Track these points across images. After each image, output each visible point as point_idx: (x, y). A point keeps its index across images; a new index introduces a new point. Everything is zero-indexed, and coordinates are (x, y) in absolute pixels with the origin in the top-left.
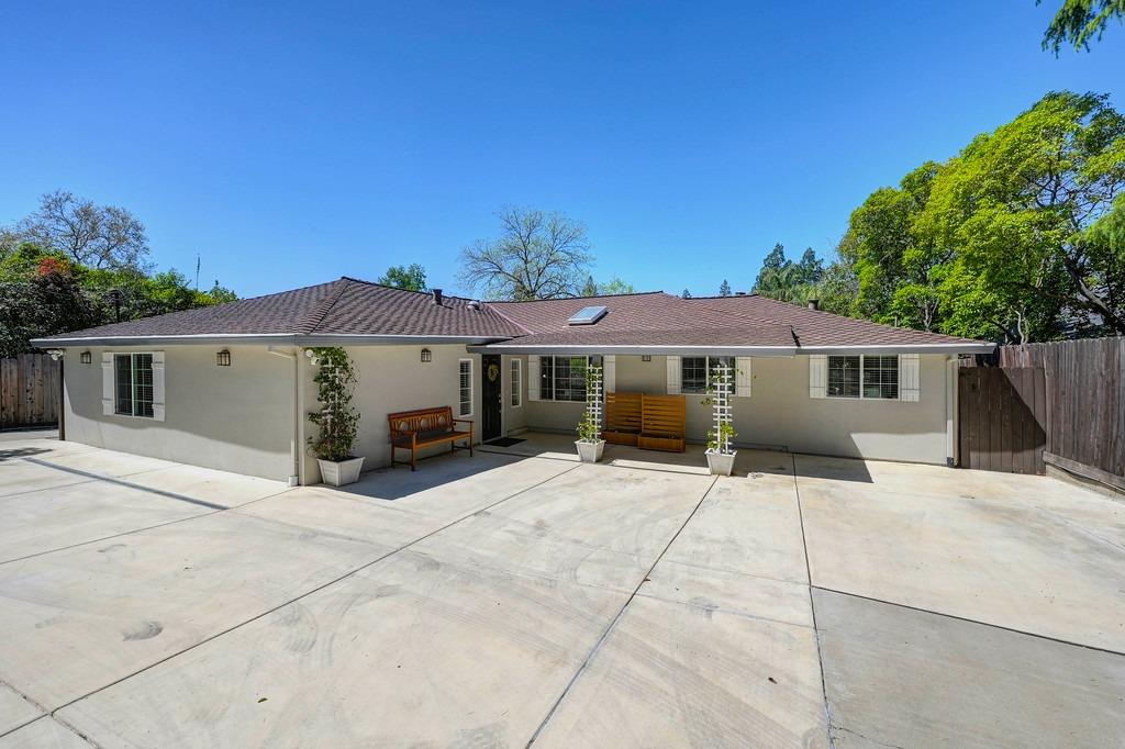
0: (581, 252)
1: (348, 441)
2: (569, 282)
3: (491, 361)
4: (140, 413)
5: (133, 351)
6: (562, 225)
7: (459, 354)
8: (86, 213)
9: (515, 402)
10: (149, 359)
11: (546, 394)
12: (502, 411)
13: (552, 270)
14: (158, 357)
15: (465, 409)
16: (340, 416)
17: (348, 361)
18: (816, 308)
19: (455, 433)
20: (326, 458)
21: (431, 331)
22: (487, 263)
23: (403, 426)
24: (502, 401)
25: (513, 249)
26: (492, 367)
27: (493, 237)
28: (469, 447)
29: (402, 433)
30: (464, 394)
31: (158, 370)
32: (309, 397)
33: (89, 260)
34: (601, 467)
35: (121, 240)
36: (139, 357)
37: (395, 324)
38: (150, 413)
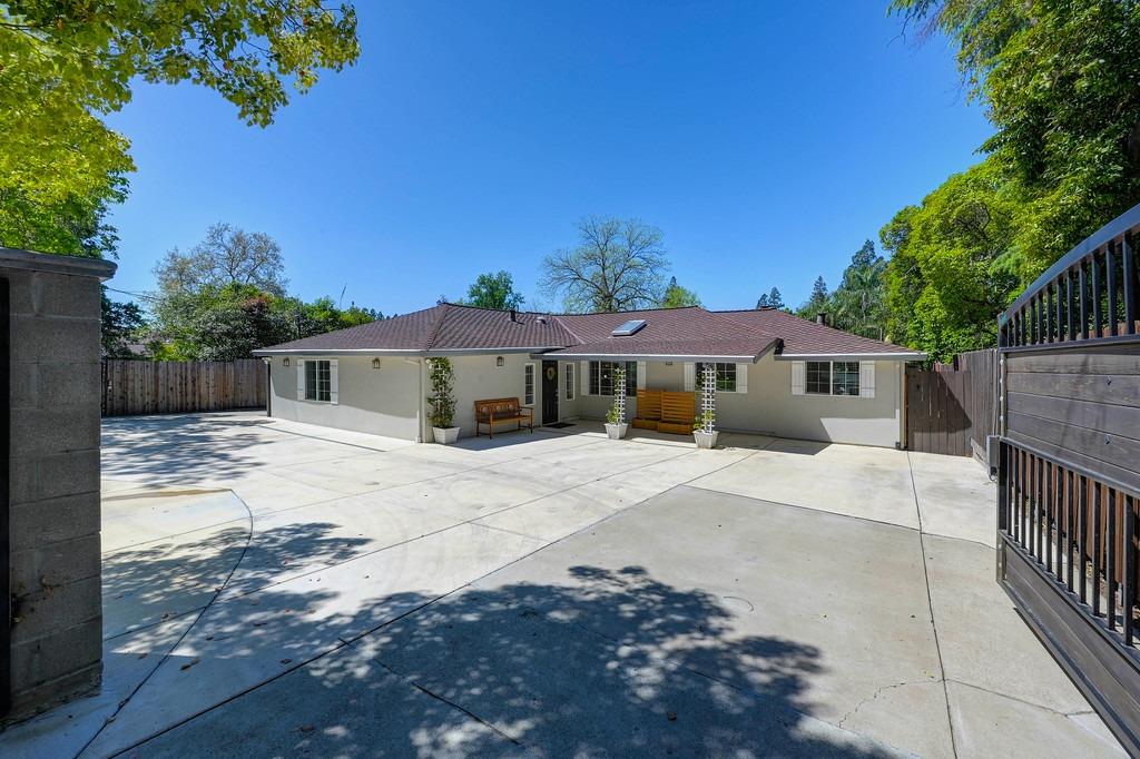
0: (657, 257)
1: (450, 417)
2: (644, 287)
3: (550, 365)
4: (321, 399)
5: (317, 359)
6: (638, 231)
7: (525, 360)
8: (239, 240)
9: (569, 397)
10: (328, 364)
11: (594, 390)
12: (559, 402)
13: (627, 276)
14: (334, 362)
15: (529, 400)
16: (445, 400)
17: (450, 366)
18: (823, 322)
19: (519, 416)
20: (438, 427)
21: (504, 345)
22: (565, 271)
23: (484, 410)
24: (559, 395)
25: (590, 258)
26: (551, 369)
27: (573, 245)
28: (530, 427)
29: (484, 415)
30: (529, 389)
31: (334, 371)
32: (427, 387)
33: (241, 278)
34: (623, 442)
35: (263, 260)
36: (321, 362)
37: (480, 340)
38: (328, 399)
